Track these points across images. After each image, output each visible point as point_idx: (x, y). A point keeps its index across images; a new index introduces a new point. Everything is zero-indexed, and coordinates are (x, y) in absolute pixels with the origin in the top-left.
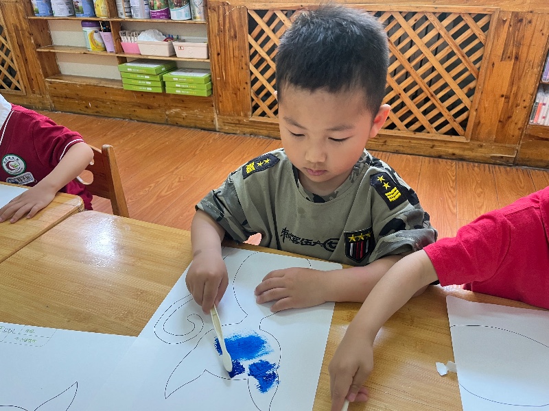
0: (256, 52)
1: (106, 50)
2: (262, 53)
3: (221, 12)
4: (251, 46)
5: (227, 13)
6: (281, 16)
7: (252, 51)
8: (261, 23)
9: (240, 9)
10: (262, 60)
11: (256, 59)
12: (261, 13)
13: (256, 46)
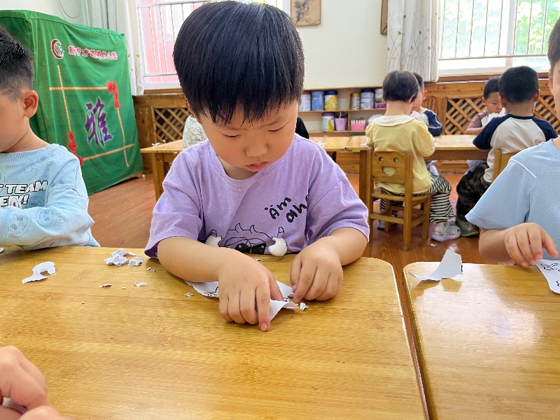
0: (450, 122)
1: (335, 129)
2: (455, 122)
3: (430, 101)
4: (447, 119)
5: (434, 102)
6: (469, 101)
7: (448, 121)
8: (456, 105)
9: (443, 99)
10: (454, 126)
11: (450, 126)
12: (456, 101)
13: (451, 118)
